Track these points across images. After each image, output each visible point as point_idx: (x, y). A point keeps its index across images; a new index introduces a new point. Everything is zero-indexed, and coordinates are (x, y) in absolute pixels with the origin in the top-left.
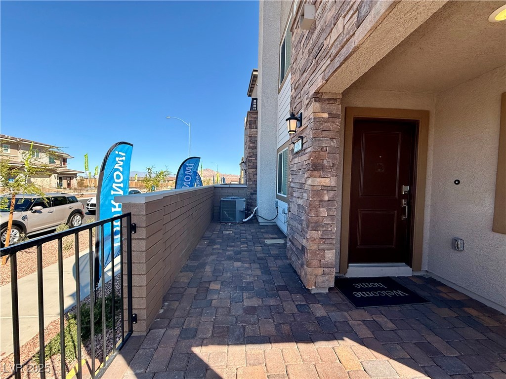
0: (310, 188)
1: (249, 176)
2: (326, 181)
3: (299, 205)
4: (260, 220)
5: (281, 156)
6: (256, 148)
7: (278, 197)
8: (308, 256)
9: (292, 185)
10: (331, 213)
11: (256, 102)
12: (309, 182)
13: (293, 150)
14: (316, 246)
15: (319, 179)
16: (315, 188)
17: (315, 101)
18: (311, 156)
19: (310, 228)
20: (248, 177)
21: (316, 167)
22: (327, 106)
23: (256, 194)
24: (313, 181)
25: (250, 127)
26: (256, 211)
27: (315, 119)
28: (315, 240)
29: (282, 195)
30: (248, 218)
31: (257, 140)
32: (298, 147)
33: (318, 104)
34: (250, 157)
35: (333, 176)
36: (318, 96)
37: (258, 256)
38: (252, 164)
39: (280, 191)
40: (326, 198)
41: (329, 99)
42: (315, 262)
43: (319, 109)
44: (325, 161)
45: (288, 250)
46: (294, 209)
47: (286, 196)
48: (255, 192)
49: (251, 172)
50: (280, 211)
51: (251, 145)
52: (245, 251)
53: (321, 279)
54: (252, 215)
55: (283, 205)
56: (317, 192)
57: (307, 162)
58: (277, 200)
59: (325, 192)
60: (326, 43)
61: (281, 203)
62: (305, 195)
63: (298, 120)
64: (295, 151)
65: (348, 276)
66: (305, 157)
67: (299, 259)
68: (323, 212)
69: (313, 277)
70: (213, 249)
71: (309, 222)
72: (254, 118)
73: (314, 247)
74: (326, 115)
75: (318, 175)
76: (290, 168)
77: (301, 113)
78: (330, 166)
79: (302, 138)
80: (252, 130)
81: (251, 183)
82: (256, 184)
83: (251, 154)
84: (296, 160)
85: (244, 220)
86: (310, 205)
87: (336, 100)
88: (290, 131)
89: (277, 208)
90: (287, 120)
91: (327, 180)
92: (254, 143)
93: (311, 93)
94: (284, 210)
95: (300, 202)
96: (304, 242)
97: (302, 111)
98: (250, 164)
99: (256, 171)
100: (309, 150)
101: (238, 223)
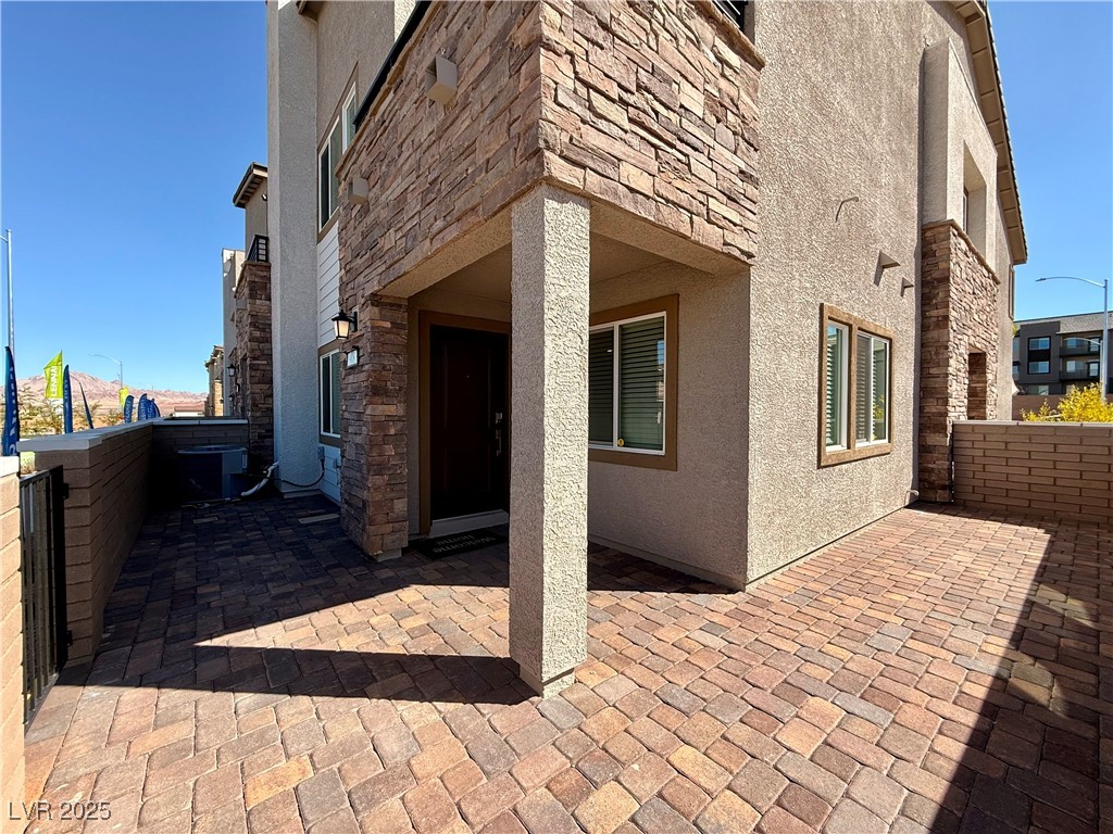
0: (369, 419)
1: (253, 399)
2: (392, 410)
3: (357, 445)
4: (284, 489)
5: (326, 361)
6: (269, 340)
7: (323, 439)
8: (370, 511)
9: (346, 415)
10: (399, 451)
11: (267, 244)
12: (368, 412)
13: (345, 362)
14: (381, 496)
15: (381, 407)
16: (376, 419)
17: (372, 305)
18: (369, 376)
19: (372, 473)
20: (249, 401)
21: (377, 391)
22: (388, 313)
23: (272, 437)
24: (373, 410)
25: (253, 296)
26: (273, 471)
27: (372, 328)
28: (379, 487)
29: (331, 435)
30: (254, 489)
31: (270, 325)
32: (352, 359)
33: (376, 309)
34: (254, 358)
35: (400, 402)
36: (376, 299)
37: (287, 541)
38: (258, 374)
39: (327, 429)
40: (392, 431)
41: (391, 305)
42: (380, 518)
43: (377, 316)
44: (389, 383)
45: (344, 518)
46: (351, 452)
47: (339, 436)
48: (270, 432)
49: (257, 391)
50: (329, 464)
51: (257, 334)
52: (259, 540)
53: (389, 539)
54: (264, 482)
55: (333, 453)
56: (380, 425)
57: (365, 384)
58: (322, 445)
59: (391, 423)
60: (381, 242)
61: (328, 448)
62: (364, 428)
63: (350, 321)
64: (349, 364)
65: (431, 536)
66: (363, 376)
67: (359, 523)
68: (390, 450)
69: (378, 538)
70: (179, 550)
71: (370, 465)
72: (262, 277)
73: (379, 497)
74: (388, 325)
75: (380, 401)
76: (342, 389)
77: (356, 313)
78: (395, 390)
79: (357, 349)
80: (258, 302)
81: (258, 414)
82: (271, 417)
83: (258, 353)
84: (351, 379)
85: (243, 494)
86: (371, 441)
87: (400, 306)
88: (339, 336)
89: (323, 461)
90: (333, 320)
91: (393, 408)
92: (263, 330)
93: (368, 293)
94: (336, 461)
95: (358, 439)
96: (365, 494)
97: (356, 309)
98: (253, 373)
99: (271, 388)
100: (367, 367)
101: (229, 502)
